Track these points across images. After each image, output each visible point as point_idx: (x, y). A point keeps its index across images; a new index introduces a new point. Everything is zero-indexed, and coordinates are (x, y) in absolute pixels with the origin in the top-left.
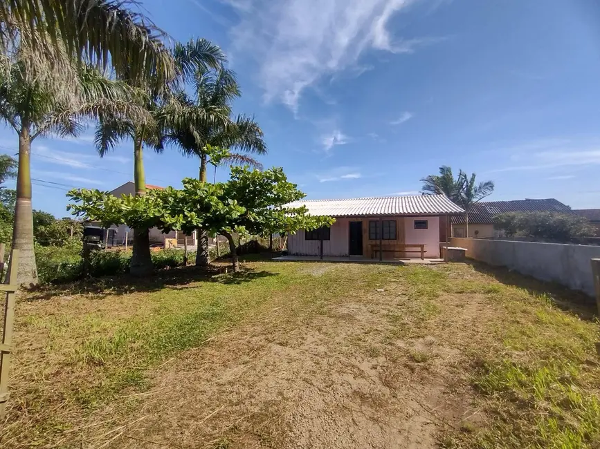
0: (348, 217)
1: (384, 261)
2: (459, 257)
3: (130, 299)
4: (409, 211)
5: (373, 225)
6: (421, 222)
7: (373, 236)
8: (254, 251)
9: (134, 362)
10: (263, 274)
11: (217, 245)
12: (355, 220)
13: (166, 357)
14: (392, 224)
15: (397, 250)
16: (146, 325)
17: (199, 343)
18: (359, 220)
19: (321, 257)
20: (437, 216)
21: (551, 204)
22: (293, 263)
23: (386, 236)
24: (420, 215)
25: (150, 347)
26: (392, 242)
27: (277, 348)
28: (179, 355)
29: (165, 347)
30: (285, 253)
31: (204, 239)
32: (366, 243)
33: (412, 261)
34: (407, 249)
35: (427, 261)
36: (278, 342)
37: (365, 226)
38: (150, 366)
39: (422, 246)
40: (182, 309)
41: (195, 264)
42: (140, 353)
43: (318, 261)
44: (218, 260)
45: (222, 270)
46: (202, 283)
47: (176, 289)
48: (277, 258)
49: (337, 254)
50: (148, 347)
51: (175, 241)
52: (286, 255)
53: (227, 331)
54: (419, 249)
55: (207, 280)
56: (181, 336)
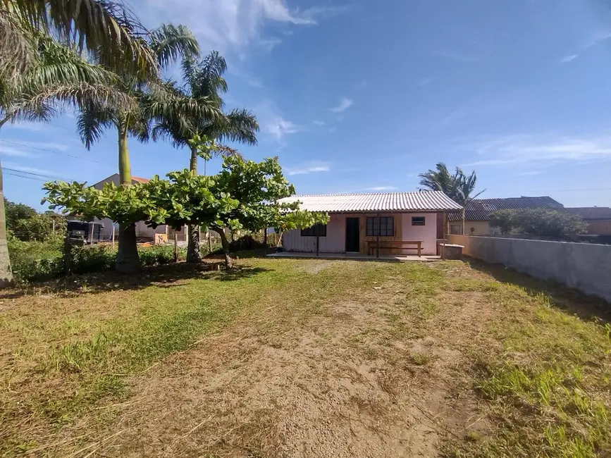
0: (345, 212)
1: (380, 258)
2: (455, 254)
3: (114, 297)
4: (407, 207)
5: (370, 221)
6: (418, 218)
7: (370, 232)
8: (247, 247)
9: (114, 368)
10: (257, 271)
11: (208, 240)
12: (351, 216)
13: (150, 362)
14: (389, 221)
15: (393, 246)
16: (129, 326)
17: (188, 345)
18: (356, 216)
19: (317, 254)
20: (436, 212)
21: (547, 202)
22: (288, 260)
23: (383, 232)
24: (418, 211)
25: (132, 350)
26: (389, 239)
27: (270, 350)
28: (164, 360)
29: (150, 351)
30: (280, 250)
31: (195, 235)
32: (363, 238)
33: (409, 258)
34: (404, 246)
35: (423, 258)
36: (271, 344)
37: (362, 222)
38: (132, 372)
39: (419, 243)
40: (170, 309)
41: (185, 261)
42: (121, 358)
43: (315, 258)
44: (211, 256)
45: (214, 267)
46: (192, 280)
47: (164, 286)
48: (272, 255)
49: (333, 250)
50: (130, 351)
51: (165, 237)
52: (280, 252)
53: (217, 332)
54: (416, 246)
55: (197, 276)
56: (167, 338)
